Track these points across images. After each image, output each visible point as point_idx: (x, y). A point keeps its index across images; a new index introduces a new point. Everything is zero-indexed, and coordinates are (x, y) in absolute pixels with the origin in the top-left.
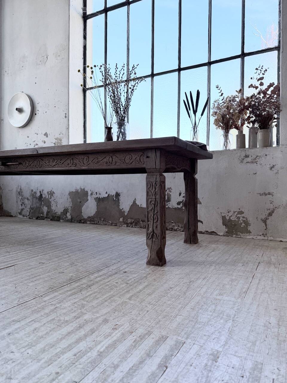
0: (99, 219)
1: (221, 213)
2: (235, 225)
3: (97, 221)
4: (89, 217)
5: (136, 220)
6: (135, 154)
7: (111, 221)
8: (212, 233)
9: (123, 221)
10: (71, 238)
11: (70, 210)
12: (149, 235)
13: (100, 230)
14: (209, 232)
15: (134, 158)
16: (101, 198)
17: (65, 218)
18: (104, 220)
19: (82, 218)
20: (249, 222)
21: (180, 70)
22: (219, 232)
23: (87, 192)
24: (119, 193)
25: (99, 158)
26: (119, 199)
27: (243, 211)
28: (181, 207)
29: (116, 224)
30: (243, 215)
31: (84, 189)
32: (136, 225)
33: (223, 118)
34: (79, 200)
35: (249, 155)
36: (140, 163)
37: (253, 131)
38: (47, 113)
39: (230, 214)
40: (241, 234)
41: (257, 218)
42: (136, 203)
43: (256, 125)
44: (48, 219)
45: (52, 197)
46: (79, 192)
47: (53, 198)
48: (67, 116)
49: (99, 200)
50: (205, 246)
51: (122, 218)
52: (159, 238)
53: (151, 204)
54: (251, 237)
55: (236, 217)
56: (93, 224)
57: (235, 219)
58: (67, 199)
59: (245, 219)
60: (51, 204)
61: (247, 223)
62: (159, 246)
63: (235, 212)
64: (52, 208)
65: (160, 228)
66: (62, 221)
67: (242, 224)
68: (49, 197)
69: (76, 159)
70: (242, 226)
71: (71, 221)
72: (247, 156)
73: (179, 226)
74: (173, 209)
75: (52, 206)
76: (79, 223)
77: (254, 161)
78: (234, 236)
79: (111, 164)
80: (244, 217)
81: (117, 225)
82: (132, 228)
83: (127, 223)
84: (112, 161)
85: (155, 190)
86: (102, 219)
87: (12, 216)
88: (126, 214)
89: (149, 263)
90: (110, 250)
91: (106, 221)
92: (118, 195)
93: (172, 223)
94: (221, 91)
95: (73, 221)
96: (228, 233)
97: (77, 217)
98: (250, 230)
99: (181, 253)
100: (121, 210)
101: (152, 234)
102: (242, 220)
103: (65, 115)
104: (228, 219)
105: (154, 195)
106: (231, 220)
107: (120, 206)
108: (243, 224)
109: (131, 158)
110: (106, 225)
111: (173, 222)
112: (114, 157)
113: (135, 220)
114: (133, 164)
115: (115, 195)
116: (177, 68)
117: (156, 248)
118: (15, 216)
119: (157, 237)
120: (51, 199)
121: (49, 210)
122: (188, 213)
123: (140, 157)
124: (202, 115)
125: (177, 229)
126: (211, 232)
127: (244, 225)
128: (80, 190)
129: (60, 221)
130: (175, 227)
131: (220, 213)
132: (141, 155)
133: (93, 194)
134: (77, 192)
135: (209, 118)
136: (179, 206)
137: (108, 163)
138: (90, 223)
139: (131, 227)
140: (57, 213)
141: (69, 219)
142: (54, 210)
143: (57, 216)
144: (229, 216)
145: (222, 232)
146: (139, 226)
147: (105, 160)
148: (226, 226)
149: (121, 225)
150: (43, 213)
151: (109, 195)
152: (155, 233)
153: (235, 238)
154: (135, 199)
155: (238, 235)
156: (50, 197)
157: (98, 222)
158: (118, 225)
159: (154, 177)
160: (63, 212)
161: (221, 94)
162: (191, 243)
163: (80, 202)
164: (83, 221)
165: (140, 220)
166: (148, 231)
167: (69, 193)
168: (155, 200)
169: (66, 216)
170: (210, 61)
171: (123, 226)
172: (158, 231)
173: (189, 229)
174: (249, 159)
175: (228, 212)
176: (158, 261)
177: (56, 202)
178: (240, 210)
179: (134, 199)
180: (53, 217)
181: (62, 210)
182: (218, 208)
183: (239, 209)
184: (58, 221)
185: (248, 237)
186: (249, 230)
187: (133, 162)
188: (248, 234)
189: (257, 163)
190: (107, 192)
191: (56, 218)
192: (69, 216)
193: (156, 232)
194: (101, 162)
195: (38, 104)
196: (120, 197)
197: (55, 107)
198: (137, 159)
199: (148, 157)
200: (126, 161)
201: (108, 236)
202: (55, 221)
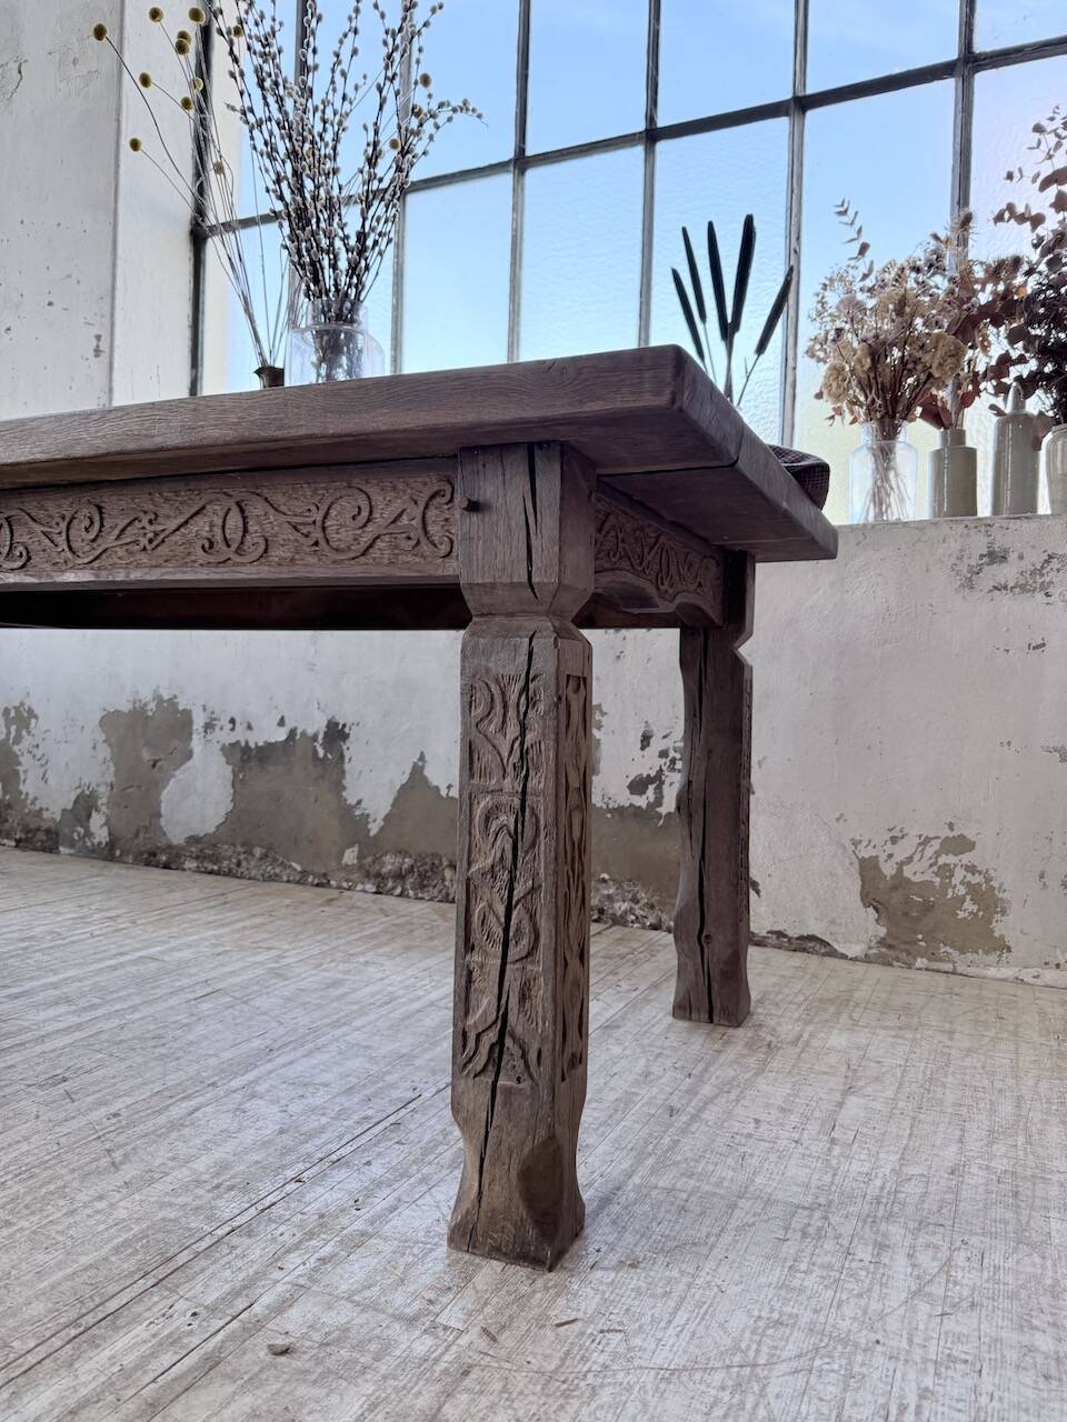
0: (240, 849)
1: (856, 843)
2: (928, 908)
3: (234, 861)
4: (193, 840)
5: (420, 858)
6: (394, 488)
7: (300, 863)
8: (807, 944)
9: (361, 867)
10: (55, 972)
11: (104, 800)
12: (471, 1044)
13: (233, 915)
14: (790, 939)
15: (384, 515)
16: (252, 745)
17: (82, 838)
18: (264, 856)
19: (162, 844)
20: (1000, 895)
21: (652, 135)
22: (840, 938)
23: (187, 714)
24: (344, 726)
25: (161, 512)
26: (342, 757)
27: (970, 834)
28: (649, 804)
29: (325, 875)
30: (966, 858)
31: (172, 702)
32: (422, 887)
33: (873, 360)
34: (146, 755)
35: (1006, 551)
36: (425, 547)
37: (1021, 435)
38: (12, 334)
39: (901, 852)
40: (955, 954)
41: (1042, 877)
42: (425, 780)
43: (1040, 403)
44: (5, 841)
45: (24, 733)
46: (150, 714)
47: (27, 741)
48: (104, 346)
49: (247, 759)
50: (795, 1042)
51: (356, 849)
52: (543, 1073)
53: (494, 827)
54: (1007, 972)
55: (931, 865)
56: (211, 873)
57: (927, 877)
58: (94, 748)
59: (977, 879)
60: (19, 768)
61: (988, 900)
62: (542, 1133)
63: (927, 840)
64: (21, 787)
65: (549, 1005)
66: (68, 850)
67: (966, 906)
68: (9, 733)
69: (31, 523)
70: (961, 915)
71: (109, 853)
72: (995, 557)
73: (635, 900)
74: (610, 811)
75: (22, 777)
76: (147, 865)
77: (1033, 583)
78: (921, 962)
79: (236, 552)
80: (971, 869)
81: (327, 885)
82: (404, 902)
83: (378, 875)
84: (245, 530)
85: (523, 734)
86: (258, 852)
88: (374, 829)
89: (469, 1235)
90: (235, 1084)
91: (275, 860)
92: (336, 734)
93: (604, 881)
94: (859, 231)
95: (118, 853)
96: (890, 947)
97: (137, 835)
98: (1002, 937)
99: (672, 1111)
100: (351, 808)
101: (492, 1036)
102: (962, 883)
103: (95, 342)
104: (893, 877)
105: (510, 769)
106: (908, 881)
107: (344, 788)
108: (969, 906)
109: (365, 514)
110: (272, 878)
111: (606, 876)
112: (256, 509)
113: (416, 861)
114: (374, 553)
115: (321, 737)
116: (641, 126)
117: (516, 1139)
119: (527, 1066)
120: (20, 746)
121: (7, 797)
122: (698, 855)
123: (427, 507)
124: (761, 348)
125: (626, 912)
126: (802, 938)
127: (976, 907)
128: (152, 706)
129: (58, 853)
130: (617, 905)
131: (847, 843)
132: (433, 497)
133: (217, 728)
134: (138, 715)
135: (795, 368)
136: (641, 801)
137: (220, 545)
138: (198, 871)
139: (400, 895)
140: (46, 815)
141: (100, 843)
142: (31, 797)
143: (45, 826)
144: (898, 858)
145: (858, 942)
146: (436, 891)
147: (201, 526)
148: (876, 909)
149: (347, 881)
151: (292, 732)
152: (513, 1036)
153: (923, 976)
154: (422, 758)
155: (940, 960)
156: (13, 734)
157: (239, 864)
158: (333, 883)
159: (516, 648)
160: (72, 810)
161: (856, 246)
162: (711, 1020)
163: (154, 766)
164: (164, 858)
165: (445, 863)
166: (467, 1013)
167: (103, 718)
168: (523, 801)
169: (87, 829)
170: (800, 94)
171: (360, 887)
172: (533, 1025)
173: (702, 939)
174: (1008, 572)
175: (894, 840)
176: (531, 1233)
177: (43, 761)
178: (952, 829)
179: (418, 756)
180: (27, 830)
181: (67, 801)
182: (842, 815)
183: (951, 827)
184: (51, 849)
185: (992, 972)
186: (997, 934)
187: (379, 544)
188: (993, 957)
189: (1050, 590)
190: (286, 720)
191: (41, 836)
192: (99, 829)
193: (519, 1030)
194: (176, 537)
196: (348, 743)
197: (50, 304)
198: (405, 520)
199: (474, 507)
200: (333, 536)
201: (261, 963)
202: (35, 850)
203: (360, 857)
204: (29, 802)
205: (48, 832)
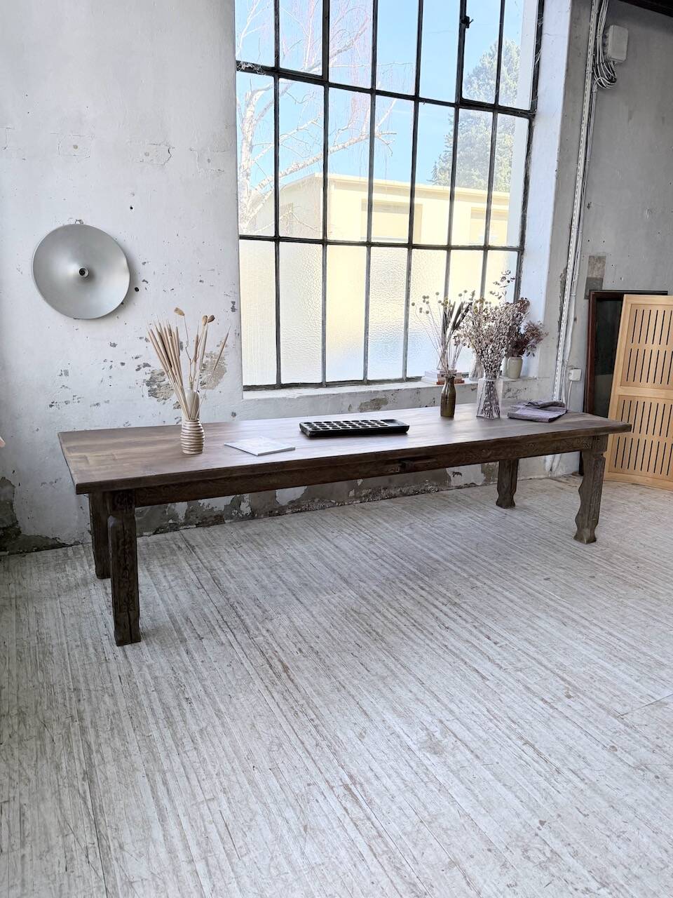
0: (310, 501)
2: (493, 470)
3: (308, 506)
4: (292, 502)
7: (334, 500)
9: (355, 496)
11: (247, 497)
17: (237, 514)
19: (278, 507)
22: (477, 482)
29: (344, 502)
32: (375, 497)
38: (176, 293)
44: (190, 526)
48: (236, 306)
56: (298, 512)
66: (229, 521)
71: (253, 516)
76: (270, 516)
78: (492, 483)
82: (370, 503)
83: (360, 497)
86: (317, 500)
87: (63, 545)
88: (360, 483)
91: (322, 501)
95: (256, 516)
96: (487, 481)
97: (264, 507)
103: (231, 305)
110: (323, 508)
113: (373, 490)
118: (77, 543)
121: (191, 508)
129: (225, 523)
138: (293, 513)
139: (367, 501)
140: (215, 510)
141: (246, 514)
143: (214, 514)
145: (481, 481)
148: (484, 473)
149: (351, 501)
150: (175, 517)
153: (492, 486)
158: (347, 503)
162: (510, 508)
164: (277, 512)
165: (382, 489)
169: (239, 510)
170: (449, 245)
171: (355, 502)
180: (203, 519)
191: (212, 519)
192: (245, 508)
195: (144, 263)
197: (201, 281)
202: (209, 526)
203: (355, 493)
204: (205, 507)
205: (215, 517)
